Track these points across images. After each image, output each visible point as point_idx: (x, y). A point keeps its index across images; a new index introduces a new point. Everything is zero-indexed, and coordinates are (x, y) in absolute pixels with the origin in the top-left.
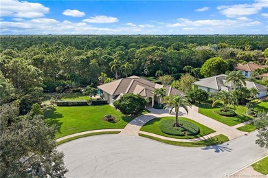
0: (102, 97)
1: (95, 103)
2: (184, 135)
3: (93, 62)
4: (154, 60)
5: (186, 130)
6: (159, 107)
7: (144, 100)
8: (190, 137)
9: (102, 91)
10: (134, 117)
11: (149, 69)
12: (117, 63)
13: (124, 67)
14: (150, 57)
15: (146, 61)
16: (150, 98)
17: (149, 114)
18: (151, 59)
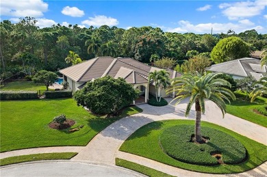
0: (66, 86)
1: (51, 96)
2: (218, 164)
3: (61, 39)
4: (147, 40)
5: (218, 151)
6: (157, 102)
7: (131, 89)
8: (232, 168)
9: (66, 78)
10: (113, 121)
11: (141, 53)
12: (97, 42)
13: (106, 47)
14: (143, 37)
15: (137, 42)
16: (143, 88)
17: (140, 115)
18: (144, 40)
